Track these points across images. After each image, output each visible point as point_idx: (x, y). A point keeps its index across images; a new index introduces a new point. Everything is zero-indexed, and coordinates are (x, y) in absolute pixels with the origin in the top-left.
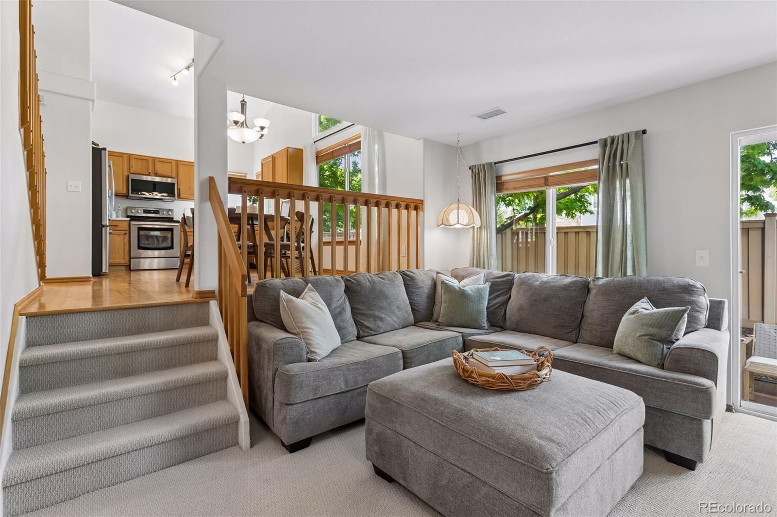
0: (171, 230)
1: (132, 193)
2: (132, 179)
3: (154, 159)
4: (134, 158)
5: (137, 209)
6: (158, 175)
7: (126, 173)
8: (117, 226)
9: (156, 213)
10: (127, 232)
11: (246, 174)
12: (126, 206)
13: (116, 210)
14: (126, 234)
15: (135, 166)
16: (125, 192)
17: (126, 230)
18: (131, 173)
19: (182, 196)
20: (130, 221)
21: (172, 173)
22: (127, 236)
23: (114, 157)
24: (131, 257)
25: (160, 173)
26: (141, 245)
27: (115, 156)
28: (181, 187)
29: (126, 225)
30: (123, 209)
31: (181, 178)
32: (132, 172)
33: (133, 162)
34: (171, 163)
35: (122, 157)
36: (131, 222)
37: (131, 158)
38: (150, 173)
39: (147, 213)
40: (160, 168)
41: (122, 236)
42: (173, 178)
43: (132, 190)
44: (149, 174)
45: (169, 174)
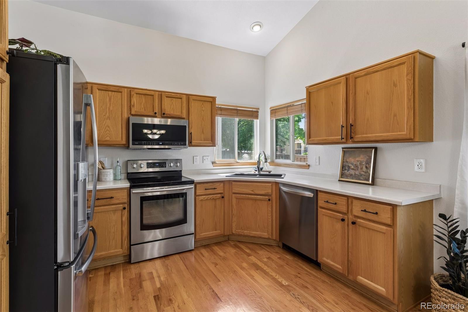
0: (183, 195)
1: (133, 144)
2: (133, 124)
3: (161, 94)
4: (136, 94)
5: (140, 162)
6: (165, 115)
7: (126, 116)
8: (112, 198)
9: (162, 167)
10: (126, 206)
11: (259, 109)
12: (127, 159)
13: (115, 165)
14: (124, 208)
15: (138, 105)
16: (124, 142)
17: (124, 203)
18: (133, 115)
19: (194, 142)
20: (132, 187)
21: (182, 112)
22: (126, 212)
23: (110, 93)
24: (132, 244)
25: (169, 113)
26: (145, 222)
27: (112, 91)
28: (192, 131)
29: (125, 194)
30: (123, 163)
31: (193, 117)
32: (133, 113)
33: (135, 100)
34: (181, 98)
35: (121, 92)
36: (131, 189)
37: (132, 93)
38: (156, 113)
39: (151, 167)
40: (169, 106)
41: (120, 212)
42: (184, 118)
43: (133, 140)
44: (154, 116)
45: (177, 113)
